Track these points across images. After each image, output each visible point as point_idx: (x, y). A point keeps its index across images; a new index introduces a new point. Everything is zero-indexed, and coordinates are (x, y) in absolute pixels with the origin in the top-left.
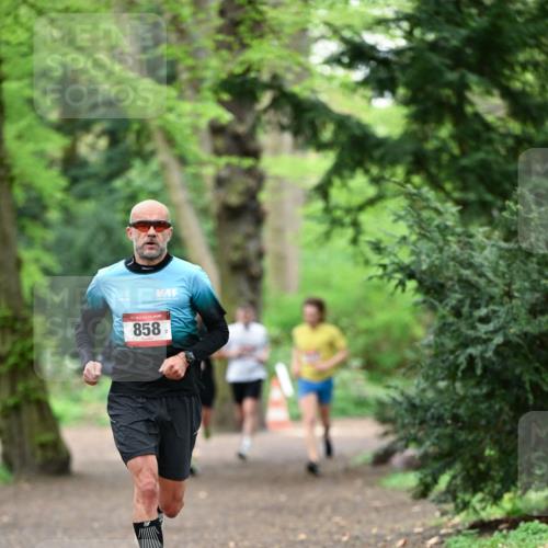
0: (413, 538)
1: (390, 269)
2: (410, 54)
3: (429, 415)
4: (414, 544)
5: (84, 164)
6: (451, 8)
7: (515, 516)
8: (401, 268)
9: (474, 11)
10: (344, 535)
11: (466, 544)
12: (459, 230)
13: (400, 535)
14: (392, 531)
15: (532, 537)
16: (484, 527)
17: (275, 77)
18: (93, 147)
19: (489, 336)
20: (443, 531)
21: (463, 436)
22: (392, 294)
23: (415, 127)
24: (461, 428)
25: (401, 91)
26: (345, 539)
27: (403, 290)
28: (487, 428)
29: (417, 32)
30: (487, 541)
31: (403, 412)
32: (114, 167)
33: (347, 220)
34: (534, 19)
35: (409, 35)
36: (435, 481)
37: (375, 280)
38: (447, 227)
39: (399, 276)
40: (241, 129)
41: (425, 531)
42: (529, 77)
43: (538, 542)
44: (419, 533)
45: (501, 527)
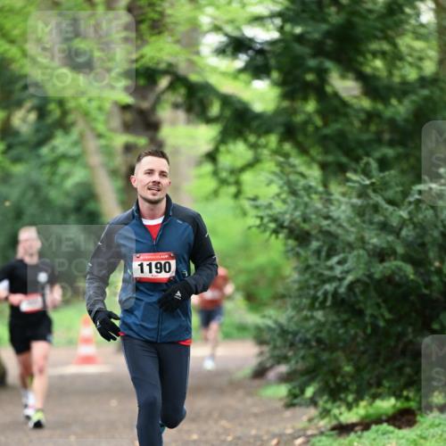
0: (285, 438)
1: (266, 220)
2: (282, 44)
3: (297, 338)
4: (286, 443)
5: (16, 133)
6: (314, 7)
7: (367, 421)
8: (275, 220)
9: (333, 9)
10: (228, 435)
11: (328, 443)
12: (321, 189)
13: (274, 436)
14: (268, 432)
15: (381, 437)
16: (343, 429)
17: (170, 65)
18: (24, 120)
19: (344, 275)
20: (309, 432)
21: (325, 356)
22: (267, 240)
23: (286, 104)
24: (324, 350)
25: (275, 75)
26: (230, 438)
27: (277, 237)
28: (344, 350)
29: (288, 27)
30: (345, 440)
31: (275, 336)
32: (41, 135)
33: (232, 179)
34: (382, 17)
35: (281, 29)
36: (303, 392)
37: (254, 230)
38: (310, 187)
39: (273, 226)
40: (145, 105)
41: (295, 432)
42: (378, 63)
43: (386, 441)
44: (290, 435)
45: (357, 428)
